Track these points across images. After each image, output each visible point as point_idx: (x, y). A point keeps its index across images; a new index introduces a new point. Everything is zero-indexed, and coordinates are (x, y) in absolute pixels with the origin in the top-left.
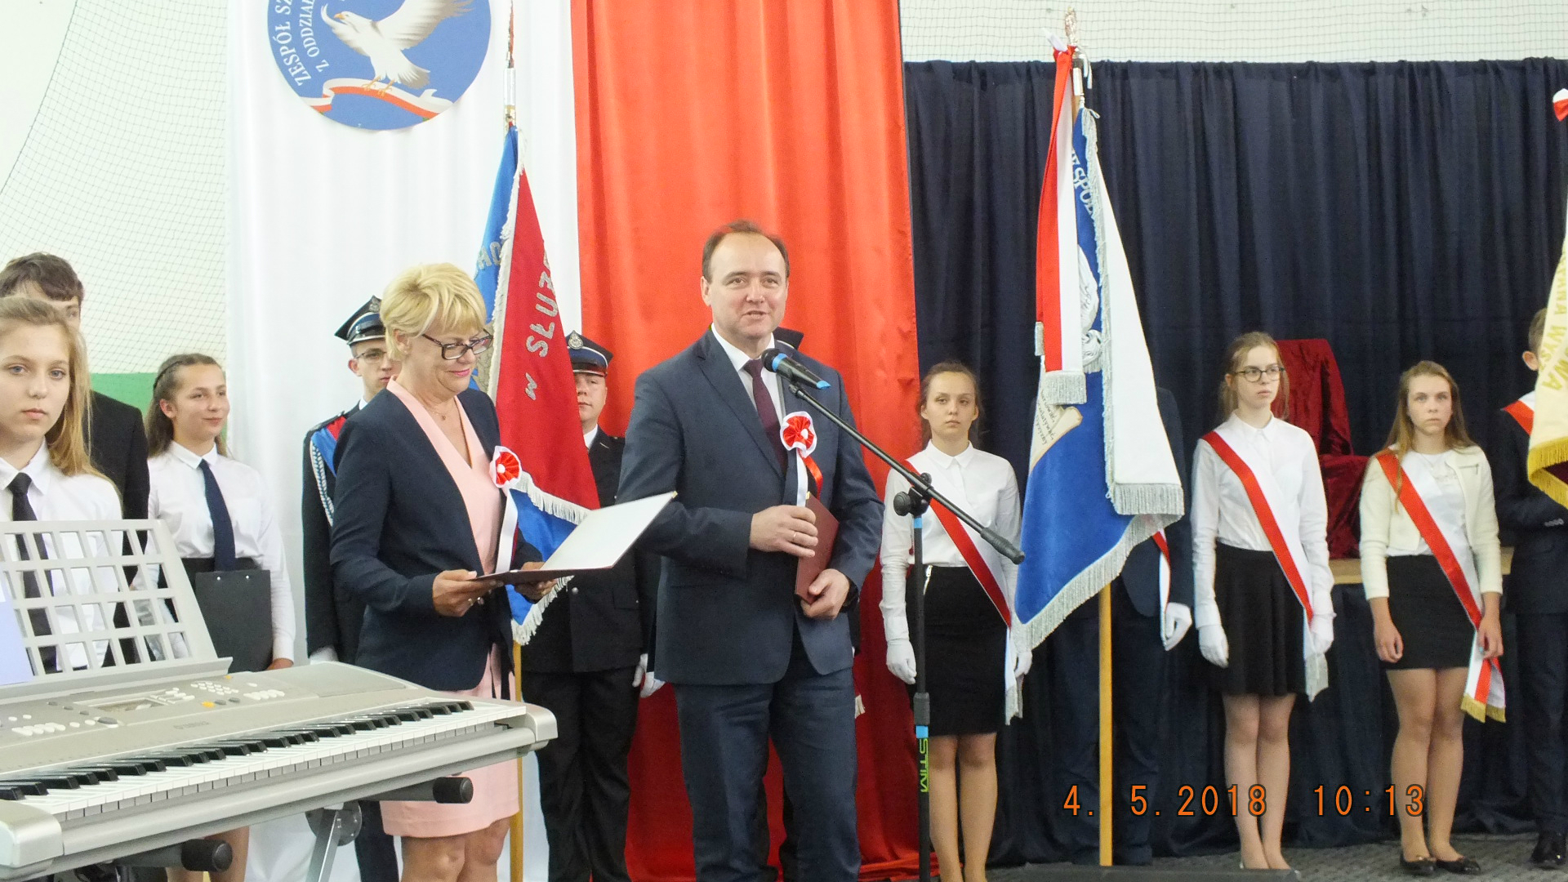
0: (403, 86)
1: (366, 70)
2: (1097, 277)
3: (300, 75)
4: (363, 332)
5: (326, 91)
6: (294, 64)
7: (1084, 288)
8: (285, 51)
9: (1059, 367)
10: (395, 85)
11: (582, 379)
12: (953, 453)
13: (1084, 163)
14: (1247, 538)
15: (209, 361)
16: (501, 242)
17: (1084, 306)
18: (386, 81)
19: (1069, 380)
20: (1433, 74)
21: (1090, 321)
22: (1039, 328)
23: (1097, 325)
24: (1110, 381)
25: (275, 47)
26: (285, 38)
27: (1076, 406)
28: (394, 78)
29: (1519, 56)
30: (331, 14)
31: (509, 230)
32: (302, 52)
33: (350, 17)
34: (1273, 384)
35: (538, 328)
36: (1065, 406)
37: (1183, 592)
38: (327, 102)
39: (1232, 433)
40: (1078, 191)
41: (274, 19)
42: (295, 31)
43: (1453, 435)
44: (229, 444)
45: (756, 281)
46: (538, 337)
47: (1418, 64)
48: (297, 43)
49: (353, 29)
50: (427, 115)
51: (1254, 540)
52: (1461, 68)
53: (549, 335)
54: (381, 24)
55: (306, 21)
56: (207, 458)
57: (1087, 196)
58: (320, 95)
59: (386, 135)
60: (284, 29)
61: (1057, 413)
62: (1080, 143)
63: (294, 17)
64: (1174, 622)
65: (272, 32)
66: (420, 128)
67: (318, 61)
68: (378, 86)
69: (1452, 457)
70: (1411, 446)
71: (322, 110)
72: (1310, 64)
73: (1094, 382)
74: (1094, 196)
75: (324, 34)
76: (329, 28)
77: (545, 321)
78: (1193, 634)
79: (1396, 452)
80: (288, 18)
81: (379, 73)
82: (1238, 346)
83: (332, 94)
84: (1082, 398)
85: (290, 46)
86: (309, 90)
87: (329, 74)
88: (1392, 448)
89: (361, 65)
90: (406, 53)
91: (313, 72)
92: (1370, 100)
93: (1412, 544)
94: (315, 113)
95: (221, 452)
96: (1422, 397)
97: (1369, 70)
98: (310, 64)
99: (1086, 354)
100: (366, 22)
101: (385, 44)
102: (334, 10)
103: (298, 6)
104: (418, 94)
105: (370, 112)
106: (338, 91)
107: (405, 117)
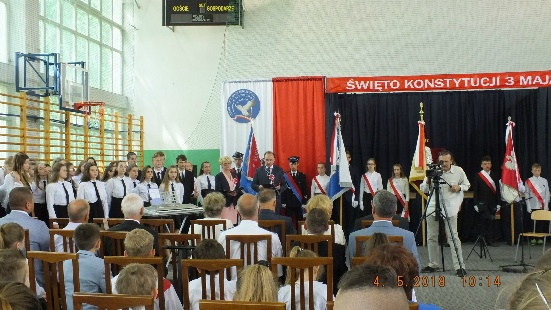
0: (247, 116)
1: (242, 114)
2: (339, 151)
5: (235, 117)
6: (231, 113)
8: (229, 111)
9: (333, 165)
12: (322, 176)
14: (367, 191)
15: (208, 162)
16: (250, 145)
17: (337, 155)
18: (244, 115)
22: (331, 158)
23: (339, 158)
24: (340, 166)
25: (228, 110)
31: (251, 143)
32: (232, 111)
33: (239, 105)
34: (373, 166)
35: (255, 157)
36: (334, 170)
37: (357, 199)
38: (236, 119)
39: (368, 175)
41: (228, 106)
42: (231, 108)
43: (401, 176)
44: (211, 173)
46: (255, 158)
48: (231, 110)
49: (240, 107)
50: (250, 121)
51: (368, 191)
53: (257, 158)
54: (244, 107)
55: (233, 106)
56: (208, 176)
57: (338, 138)
59: (244, 124)
63: (231, 106)
64: (355, 204)
65: (228, 108)
66: (249, 123)
68: (243, 116)
69: (401, 179)
70: (394, 178)
71: (235, 120)
73: (338, 167)
75: (235, 108)
77: (256, 156)
78: (359, 205)
81: (243, 114)
84: (336, 169)
86: (233, 117)
87: (236, 114)
88: (392, 178)
89: (240, 113)
90: (247, 111)
91: (233, 114)
94: (234, 121)
95: (210, 174)
96: (395, 170)
98: (233, 113)
99: (337, 162)
100: (242, 106)
101: (244, 110)
102: (237, 104)
103: (231, 104)
104: (249, 117)
105: (242, 120)
106: (237, 117)
107: (247, 121)
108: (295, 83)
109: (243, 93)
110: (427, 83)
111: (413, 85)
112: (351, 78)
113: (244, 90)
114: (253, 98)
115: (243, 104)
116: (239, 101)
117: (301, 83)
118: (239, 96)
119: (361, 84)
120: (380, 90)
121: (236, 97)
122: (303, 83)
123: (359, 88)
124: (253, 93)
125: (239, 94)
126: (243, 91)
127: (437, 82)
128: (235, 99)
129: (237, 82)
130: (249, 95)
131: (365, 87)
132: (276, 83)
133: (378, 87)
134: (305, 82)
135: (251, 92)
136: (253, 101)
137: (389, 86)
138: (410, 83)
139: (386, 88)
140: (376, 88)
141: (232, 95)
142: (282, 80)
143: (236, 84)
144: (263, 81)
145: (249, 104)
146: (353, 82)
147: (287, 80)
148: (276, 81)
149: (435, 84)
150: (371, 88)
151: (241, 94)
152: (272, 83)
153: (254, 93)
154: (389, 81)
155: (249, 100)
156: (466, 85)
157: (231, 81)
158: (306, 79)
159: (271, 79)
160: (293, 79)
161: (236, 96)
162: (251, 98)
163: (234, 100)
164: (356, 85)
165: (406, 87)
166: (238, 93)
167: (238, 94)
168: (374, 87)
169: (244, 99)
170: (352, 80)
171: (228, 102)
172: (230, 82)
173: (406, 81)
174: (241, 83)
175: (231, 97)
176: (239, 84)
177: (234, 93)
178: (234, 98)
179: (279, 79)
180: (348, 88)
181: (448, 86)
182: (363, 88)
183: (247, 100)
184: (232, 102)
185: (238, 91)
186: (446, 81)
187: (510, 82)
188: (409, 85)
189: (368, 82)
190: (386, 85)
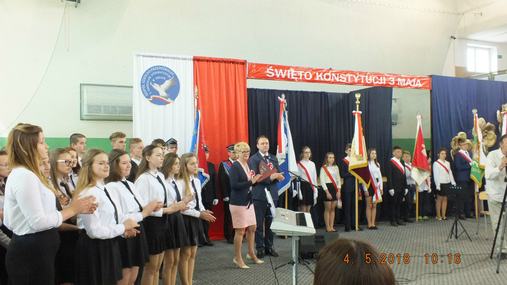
0: (165, 97)
1: (158, 94)
2: (287, 138)
3: (146, 94)
4: (170, 144)
5: (151, 97)
6: (145, 92)
7: (285, 140)
9: (281, 152)
10: (163, 97)
11: (206, 153)
13: (285, 120)
16: (197, 130)
17: (285, 143)
18: (162, 96)
19: (283, 155)
20: (307, 93)
21: (286, 145)
22: (278, 146)
23: (287, 146)
24: (289, 155)
25: (142, 89)
26: (144, 87)
27: (284, 159)
28: (163, 96)
29: (320, 91)
30: (152, 84)
31: (199, 128)
32: (147, 90)
33: (155, 84)
34: (309, 155)
36: (282, 159)
38: (151, 99)
39: (304, 163)
40: (284, 124)
41: (142, 84)
42: (146, 86)
45: (265, 144)
47: (304, 91)
48: (146, 88)
49: (156, 86)
50: (169, 103)
52: (311, 92)
54: (161, 86)
55: (148, 85)
57: (286, 125)
58: (150, 98)
59: (161, 106)
60: (144, 86)
61: (281, 160)
62: (285, 116)
63: (145, 84)
64: (295, 193)
65: (142, 86)
66: (168, 105)
67: (150, 92)
68: (160, 97)
69: (334, 167)
70: (328, 165)
71: (150, 101)
72: (287, 90)
73: (287, 155)
74: (287, 125)
75: (151, 87)
76: (152, 86)
79: (326, 167)
80: (144, 84)
81: (161, 95)
82: (304, 149)
83: (152, 98)
84: (285, 158)
85: (145, 89)
86: (148, 97)
87: (152, 95)
88: (325, 166)
89: (157, 93)
90: (165, 91)
91: (148, 93)
92: (297, 98)
93: (329, 181)
94: (149, 102)
96: (331, 158)
97: (296, 92)
98: (148, 92)
99: (286, 150)
100: (158, 85)
101: (162, 89)
102: (153, 83)
103: (146, 82)
104: (167, 99)
105: (159, 101)
106: (153, 98)
107: (165, 103)
108: (217, 64)
109: (160, 70)
110: (334, 77)
111: (323, 77)
112: (271, 65)
113: (161, 66)
114: (172, 76)
115: (160, 82)
116: (155, 79)
117: (223, 65)
118: (155, 73)
119: (280, 73)
120: (296, 80)
121: (152, 75)
122: (225, 65)
123: (278, 76)
124: (171, 71)
125: (155, 71)
126: (160, 68)
127: (341, 77)
128: (151, 76)
129: (152, 57)
130: (168, 73)
131: (283, 76)
132: (196, 62)
133: (294, 76)
134: (227, 64)
135: (170, 69)
136: (171, 80)
137: (303, 77)
138: (321, 75)
139: (301, 78)
140: (293, 78)
141: (147, 71)
142: (204, 60)
143: (151, 58)
144: (183, 59)
145: (167, 83)
146: (273, 70)
147: (209, 60)
148: (196, 60)
149: (340, 79)
150: (289, 77)
151: (157, 71)
152: (192, 62)
153: (173, 72)
154: (303, 72)
155: (168, 79)
156: (362, 82)
157: (146, 54)
158: (228, 62)
159: (192, 58)
160: (215, 60)
161: (152, 72)
162: (169, 76)
163: (150, 78)
164: (275, 73)
165: (318, 79)
166: (154, 69)
167: (153, 71)
168: (291, 77)
169: (162, 78)
170: (272, 67)
171: (142, 79)
172: (144, 56)
173: (317, 74)
174: (157, 59)
175: (145, 73)
176: (154, 58)
177: (150, 69)
178: (150, 74)
179: (201, 59)
180: (268, 75)
181: (350, 81)
182: (282, 76)
183: (165, 78)
184: (147, 79)
185: (154, 67)
186: (348, 77)
187: (392, 82)
188: (320, 78)
189: (286, 71)
190: (301, 76)
